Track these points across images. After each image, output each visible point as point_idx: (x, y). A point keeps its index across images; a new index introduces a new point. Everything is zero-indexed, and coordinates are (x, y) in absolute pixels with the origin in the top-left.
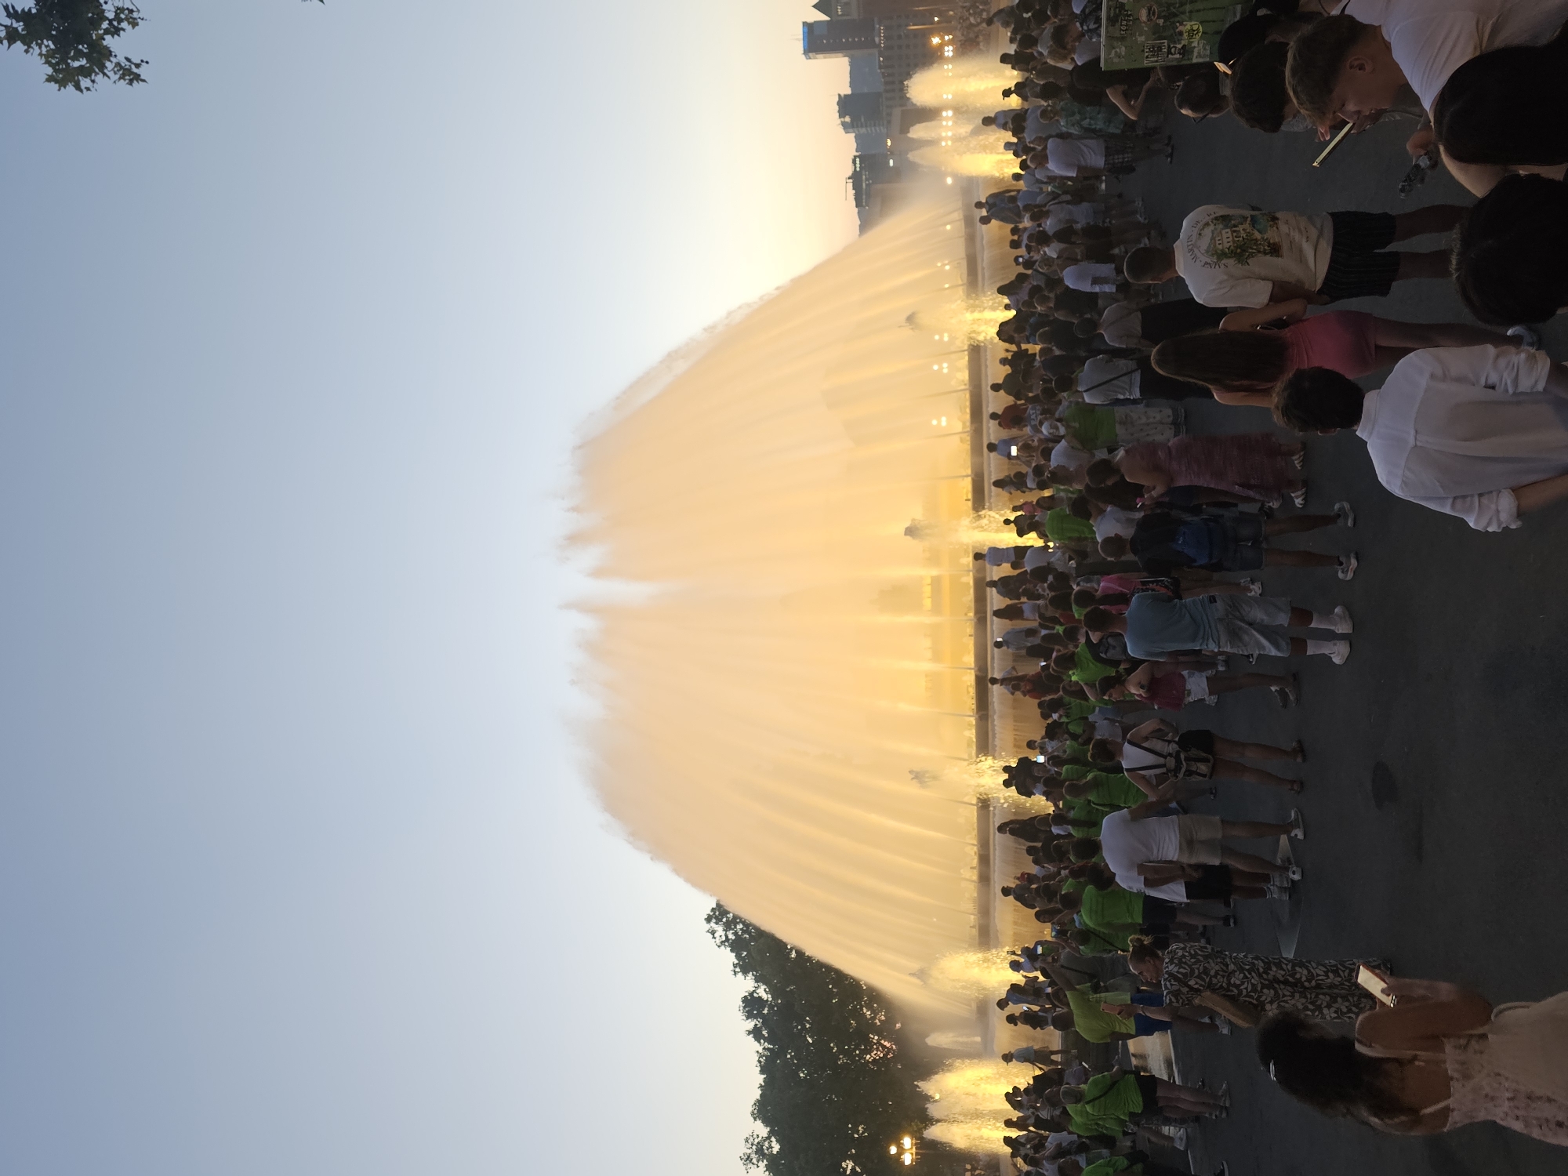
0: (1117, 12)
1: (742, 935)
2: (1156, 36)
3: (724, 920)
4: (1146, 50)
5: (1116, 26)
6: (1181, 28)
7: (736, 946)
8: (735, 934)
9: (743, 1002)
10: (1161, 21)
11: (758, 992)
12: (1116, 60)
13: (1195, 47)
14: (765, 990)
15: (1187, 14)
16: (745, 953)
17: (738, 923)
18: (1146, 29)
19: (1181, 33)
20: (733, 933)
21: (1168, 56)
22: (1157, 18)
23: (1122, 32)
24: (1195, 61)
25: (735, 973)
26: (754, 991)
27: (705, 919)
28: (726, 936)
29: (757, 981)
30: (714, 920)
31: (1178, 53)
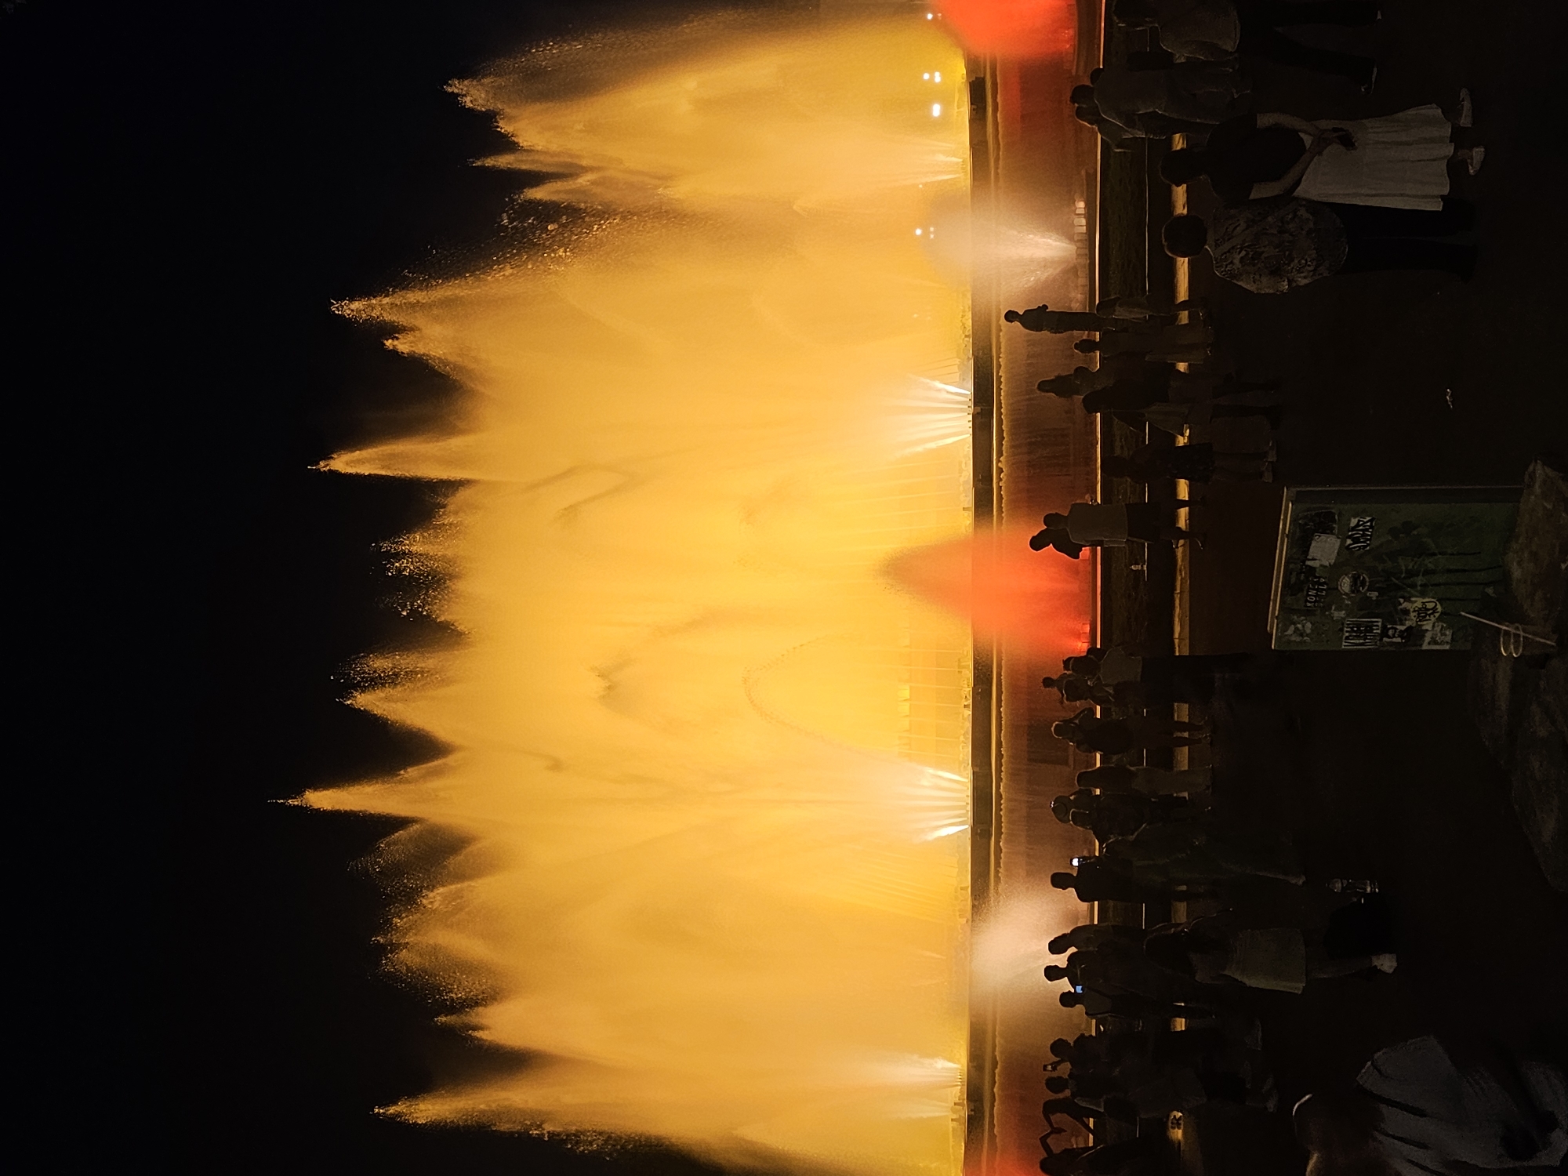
0: (1302, 577)
2: (1362, 613)
4: (1346, 629)
5: (1299, 595)
6: (1405, 605)
10: (1374, 595)
12: (1293, 638)
13: (1427, 630)
15: (1419, 588)
18: (1346, 602)
19: (1406, 612)
21: (1381, 640)
22: (1368, 590)
23: (1309, 604)
24: (1425, 647)
31: (1399, 636)
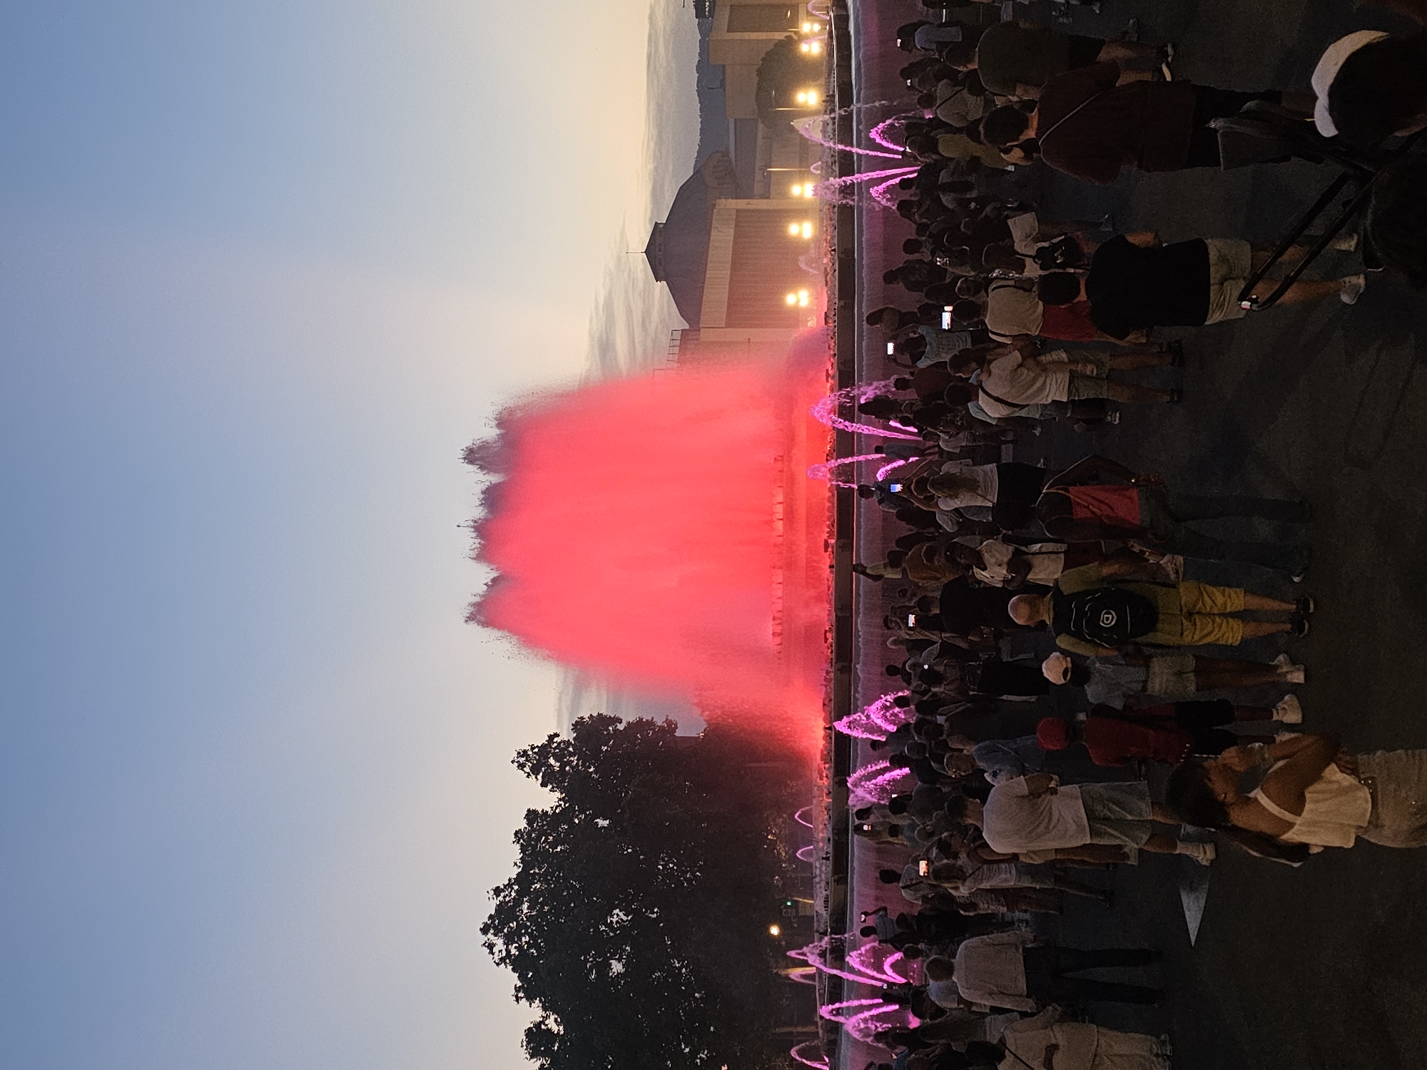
1: (529, 948)
3: (505, 930)
7: (519, 963)
8: (519, 948)
9: (527, 1036)
11: (546, 1023)
14: (556, 1020)
16: (531, 974)
17: (524, 935)
20: (516, 947)
25: (518, 999)
26: (541, 1023)
27: (481, 929)
29: (545, 1009)
30: (492, 931)
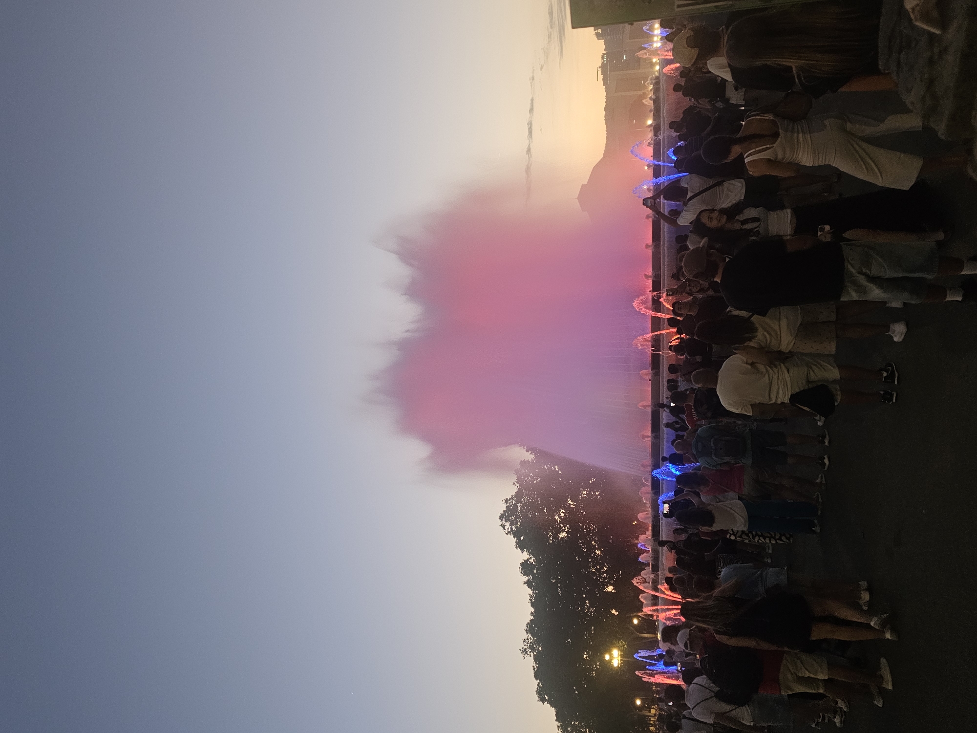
28: (511, 529)
